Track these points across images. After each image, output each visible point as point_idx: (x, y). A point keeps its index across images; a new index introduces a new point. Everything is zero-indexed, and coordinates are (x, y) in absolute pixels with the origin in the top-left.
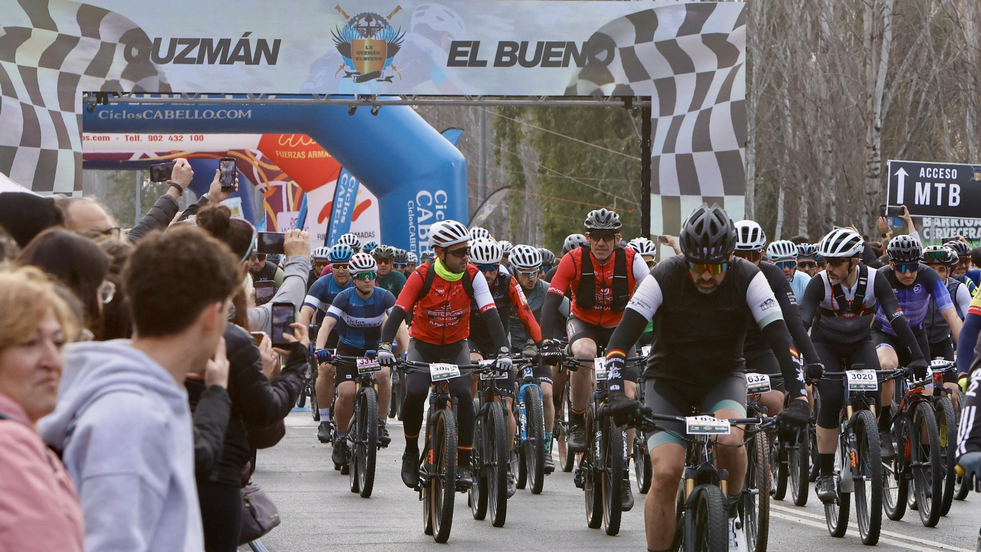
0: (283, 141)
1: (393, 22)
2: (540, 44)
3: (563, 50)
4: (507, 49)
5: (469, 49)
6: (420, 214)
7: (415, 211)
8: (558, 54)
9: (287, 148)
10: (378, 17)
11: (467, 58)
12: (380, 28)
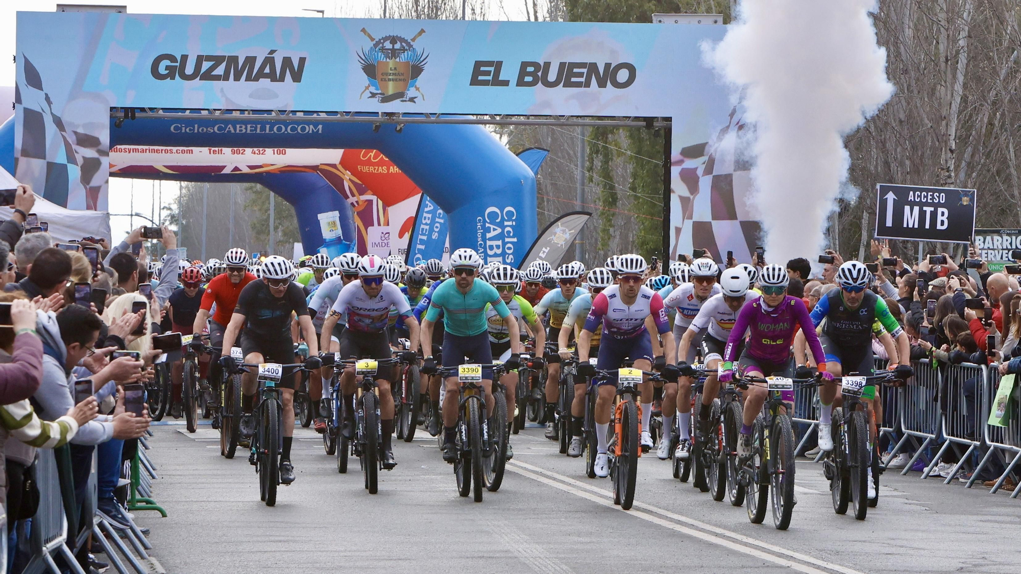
0: (364, 156)
1: (418, 45)
2: (562, 65)
3: (585, 70)
4: (530, 69)
5: (492, 69)
6: (488, 230)
7: (483, 226)
8: (580, 75)
9: (369, 163)
10: (402, 40)
11: (490, 78)
12: (404, 50)
